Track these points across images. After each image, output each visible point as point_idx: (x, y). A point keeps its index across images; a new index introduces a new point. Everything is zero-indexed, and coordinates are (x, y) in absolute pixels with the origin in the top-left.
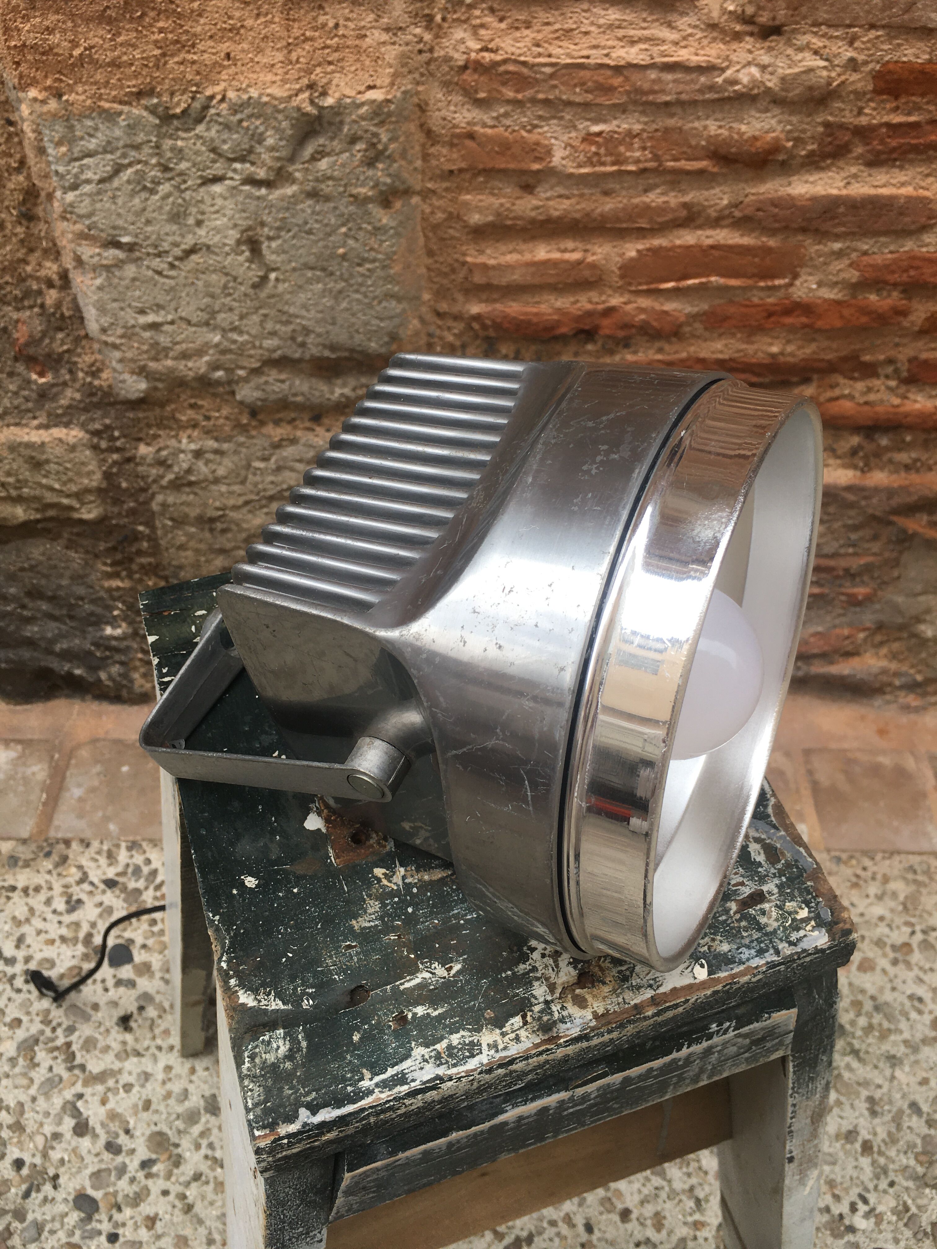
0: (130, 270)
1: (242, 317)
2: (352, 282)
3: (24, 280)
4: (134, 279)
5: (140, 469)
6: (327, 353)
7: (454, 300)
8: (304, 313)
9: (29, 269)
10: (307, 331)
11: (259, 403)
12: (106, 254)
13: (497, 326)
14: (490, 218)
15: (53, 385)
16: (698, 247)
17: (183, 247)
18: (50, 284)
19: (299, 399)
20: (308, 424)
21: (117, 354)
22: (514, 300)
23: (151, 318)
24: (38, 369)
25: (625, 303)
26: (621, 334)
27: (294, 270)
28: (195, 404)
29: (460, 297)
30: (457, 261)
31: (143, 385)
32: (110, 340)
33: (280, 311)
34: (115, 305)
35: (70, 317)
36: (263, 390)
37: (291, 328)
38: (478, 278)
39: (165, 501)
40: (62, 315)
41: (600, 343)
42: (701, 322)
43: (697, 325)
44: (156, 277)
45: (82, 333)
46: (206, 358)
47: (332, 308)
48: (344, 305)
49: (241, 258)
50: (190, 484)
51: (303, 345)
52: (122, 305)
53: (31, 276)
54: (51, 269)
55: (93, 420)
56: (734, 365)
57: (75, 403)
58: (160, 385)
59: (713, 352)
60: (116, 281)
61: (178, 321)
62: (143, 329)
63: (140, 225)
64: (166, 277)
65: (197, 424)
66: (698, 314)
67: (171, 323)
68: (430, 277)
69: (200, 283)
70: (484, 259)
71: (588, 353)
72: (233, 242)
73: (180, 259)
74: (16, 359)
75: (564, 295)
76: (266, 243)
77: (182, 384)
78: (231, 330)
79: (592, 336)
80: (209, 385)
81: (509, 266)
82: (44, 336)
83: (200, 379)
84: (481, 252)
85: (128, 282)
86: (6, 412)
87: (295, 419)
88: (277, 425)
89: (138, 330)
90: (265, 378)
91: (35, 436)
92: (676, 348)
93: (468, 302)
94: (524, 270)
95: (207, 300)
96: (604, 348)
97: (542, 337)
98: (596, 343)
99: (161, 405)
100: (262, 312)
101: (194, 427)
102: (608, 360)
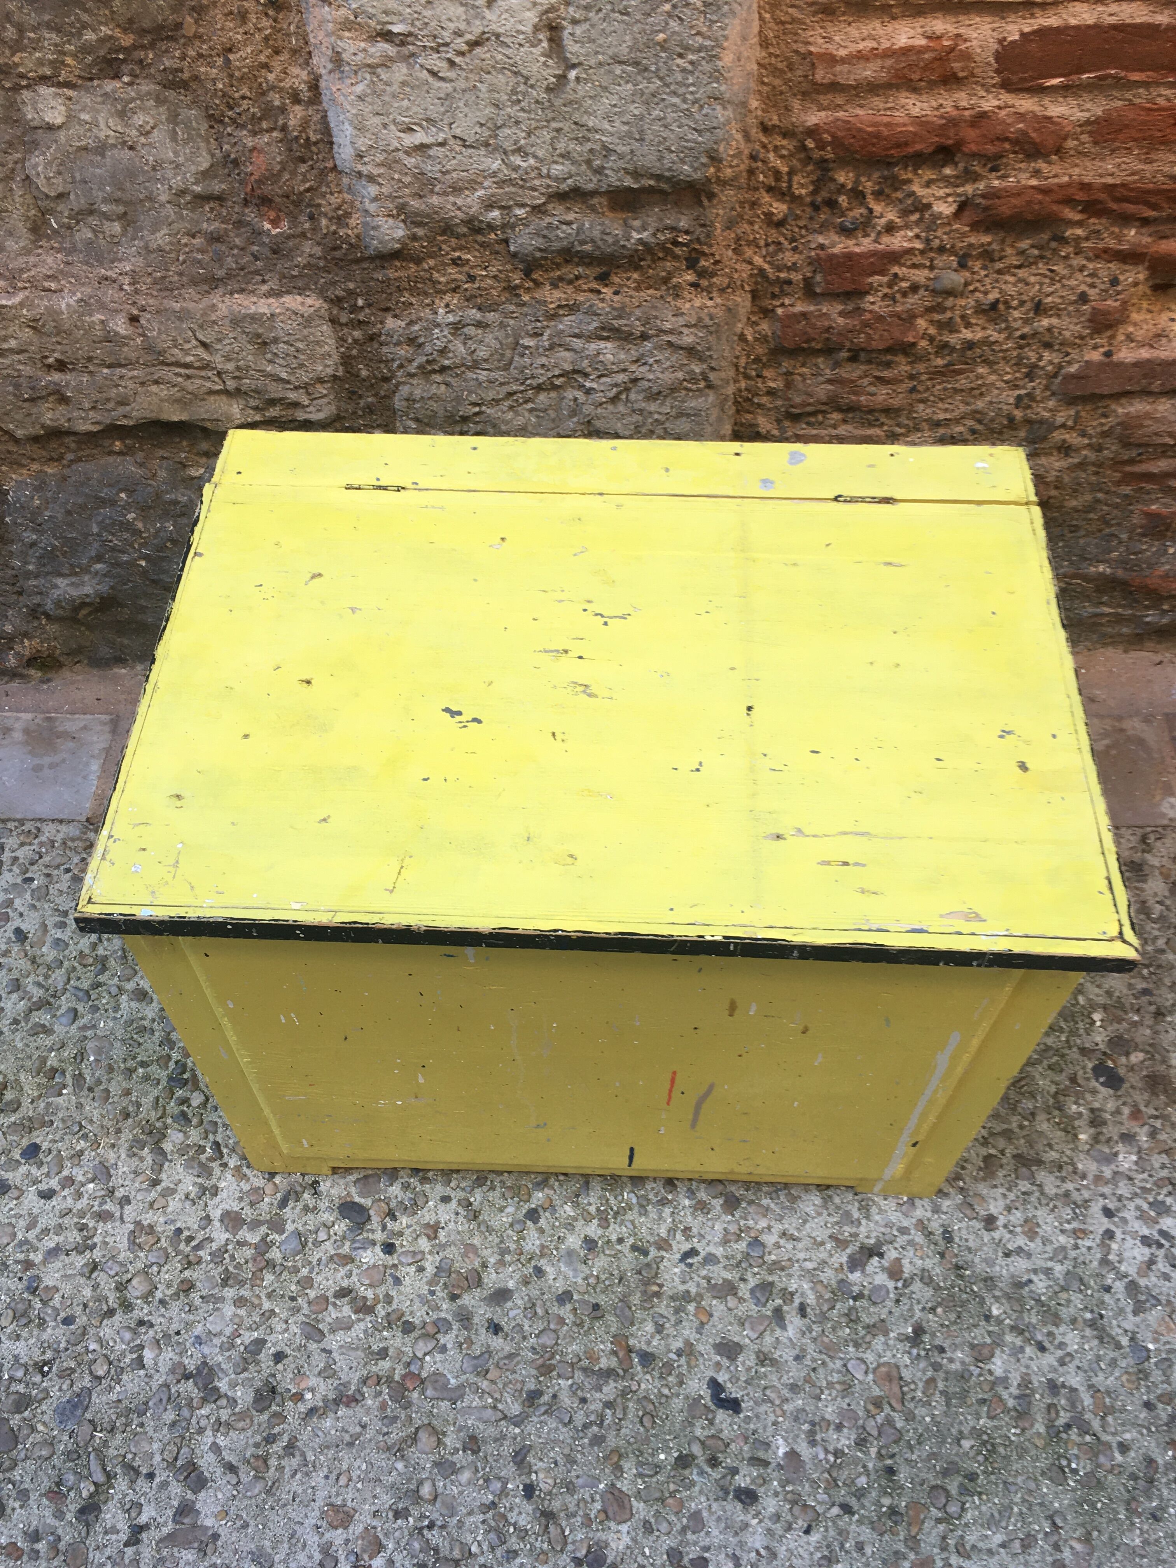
0: (400, 72)
1: (529, 134)
2: (668, 80)
3: (264, 94)
4: (404, 84)
5: (385, 350)
6: (629, 182)
7: (787, 109)
8: (606, 126)
9: (271, 77)
10: (608, 151)
11: (538, 254)
12: (372, 50)
13: (837, 142)
15: (289, 237)
16: (1097, 27)
17: (468, 37)
18: (296, 99)
19: (588, 247)
20: (595, 285)
21: (373, 190)
22: (861, 106)
23: (420, 137)
24: (272, 215)
25: (999, 108)
26: (991, 149)
27: (601, 64)
28: (459, 258)
29: (796, 104)
30: (796, 52)
31: (400, 232)
32: (365, 169)
33: (576, 123)
34: (377, 120)
35: (316, 144)
36: (544, 237)
37: (589, 145)
38: (821, 75)
39: (411, 394)
40: (308, 139)
41: (961, 166)
42: (1090, 133)
43: (1085, 138)
44: (431, 79)
45: (329, 165)
46: (481, 193)
47: (641, 118)
48: (656, 113)
49: (537, 51)
50: (443, 369)
51: (599, 171)
52: (386, 121)
53: (273, 88)
54: (298, 77)
55: (334, 283)
56: (1125, 193)
57: (313, 261)
58: (420, 232)
59: (1101, 176)
60: (381, 86)
61: (452, 142)
62: (407, 153)
63: (419, 8)
64: (442, 79)
65: (459, 287)
66: (1088, 122)
67: (442, 144)
68: (761, 76)
69: (483, 87)
70: (832, 48)
71: (945, 179)
72: (528, 29)
73: (462, 54)
74: (246, 203)
75: (924, 97)
76: (569, 29)
77: (447, 229)
78: (514, 152)
79: (954, 155)
80: (479, 231)
81: (860, 57)
82: (283, 169)
83: (469, 222)
84: (828, 39)
85: (395, 87)
86: (229, 276)
87: (577, 278)
88: (555, 286)
89: (400, 153)
90: (548, 219)
91: (264, 306)
92: (1056, 169)
93: (805, 110)
94: (879, 62)
95: (489, 111)
96: (966, 171)
97: (892, 156)
98: (956, 164)
99: (418, 261)
100: (554, 125)
101: (454, 290)
102: (969, 189)
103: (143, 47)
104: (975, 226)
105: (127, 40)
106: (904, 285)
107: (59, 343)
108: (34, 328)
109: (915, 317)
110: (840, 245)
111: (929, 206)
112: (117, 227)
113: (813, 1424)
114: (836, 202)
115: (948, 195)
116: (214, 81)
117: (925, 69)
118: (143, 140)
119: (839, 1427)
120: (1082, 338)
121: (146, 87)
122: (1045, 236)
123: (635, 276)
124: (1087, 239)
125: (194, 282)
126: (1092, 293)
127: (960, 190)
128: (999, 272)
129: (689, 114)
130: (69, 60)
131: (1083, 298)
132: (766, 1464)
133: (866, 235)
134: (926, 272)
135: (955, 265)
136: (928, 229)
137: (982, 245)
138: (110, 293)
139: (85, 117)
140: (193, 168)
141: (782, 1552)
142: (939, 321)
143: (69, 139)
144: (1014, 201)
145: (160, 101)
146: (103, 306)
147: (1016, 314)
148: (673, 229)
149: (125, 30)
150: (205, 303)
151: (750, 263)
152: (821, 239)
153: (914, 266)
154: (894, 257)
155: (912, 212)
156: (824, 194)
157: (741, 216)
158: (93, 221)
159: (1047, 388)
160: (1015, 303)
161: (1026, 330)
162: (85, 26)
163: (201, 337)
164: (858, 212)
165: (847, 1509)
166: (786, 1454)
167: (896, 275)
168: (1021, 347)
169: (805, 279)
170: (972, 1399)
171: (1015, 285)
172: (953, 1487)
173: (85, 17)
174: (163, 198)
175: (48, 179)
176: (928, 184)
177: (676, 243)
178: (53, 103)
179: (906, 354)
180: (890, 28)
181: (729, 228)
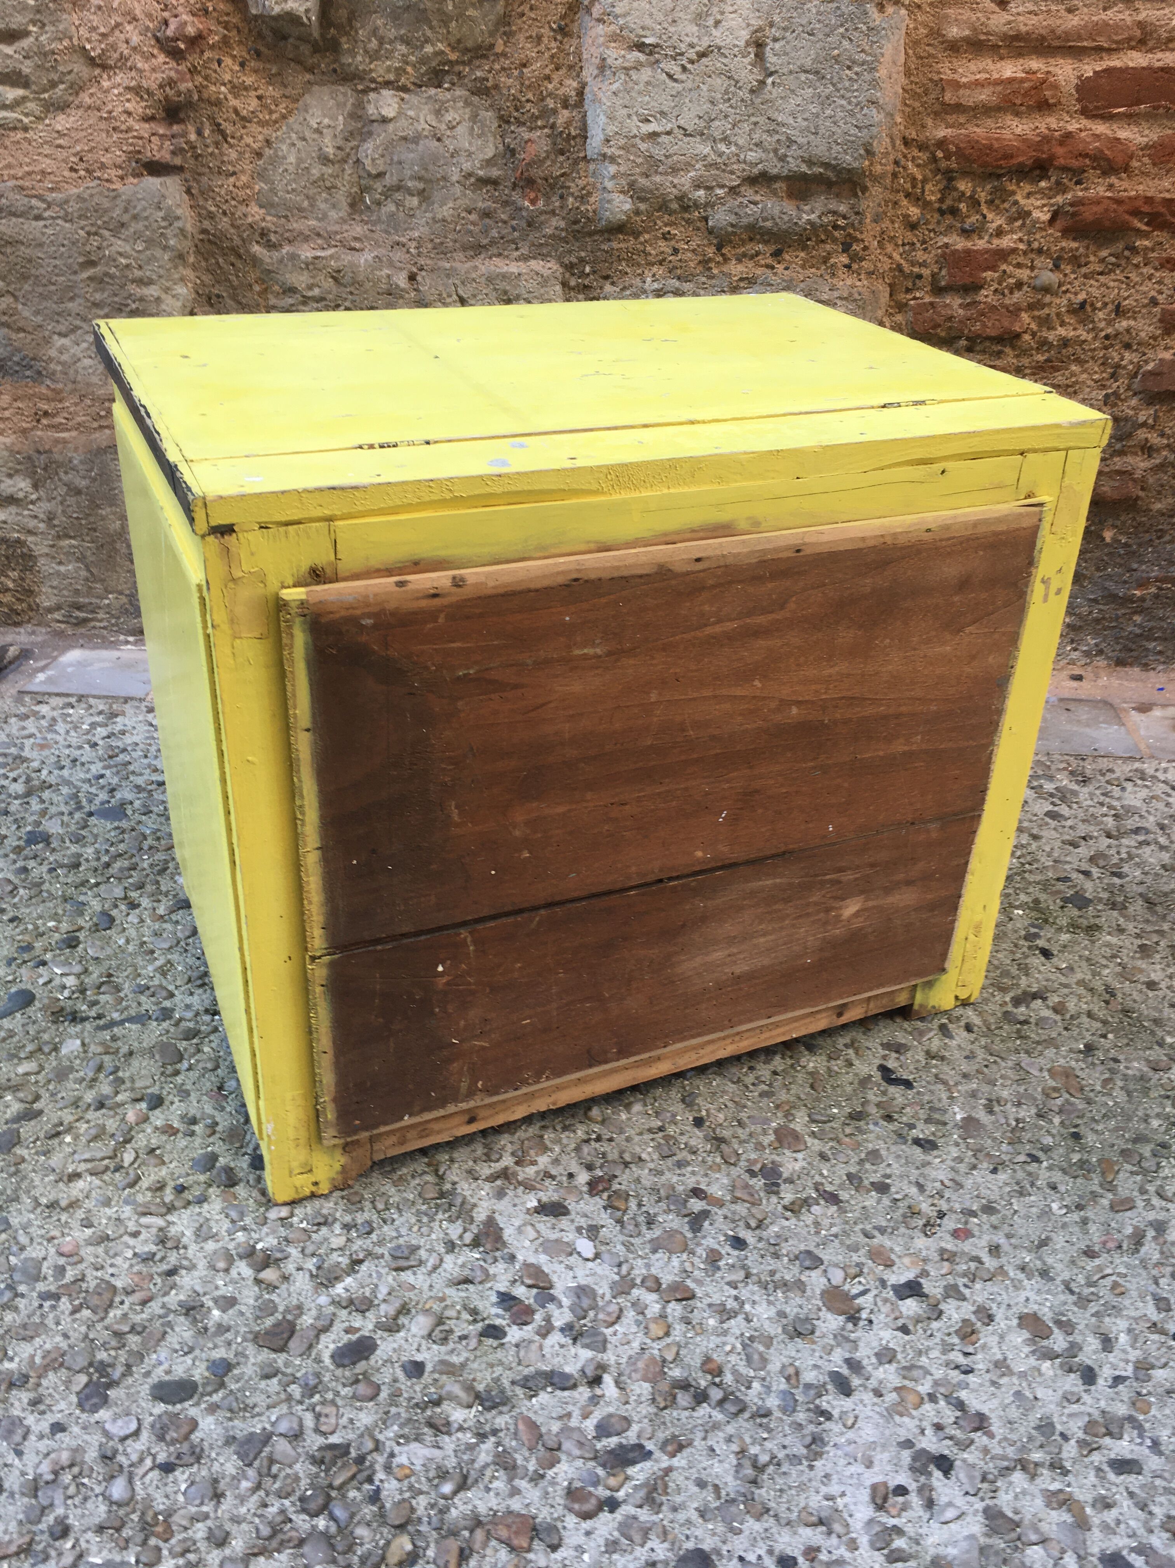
0: (646, 74)
1: (734, 126)
2: (839, 86)
3: (543, 100)
4: (648, 83)
6: (804, 168)
7: (923, 126)
8: (791, 121)
9: (550, 86)
10: (791, 142)
11: (730, 229)
12: (629, 57)
13: (960, 153)
14: (967, 32)
15: (542, 213)
16: (1149, 69)
17: (698, 48)
18: (566, 106)
19: (769, 224)
20: (769, 261)
21: (612, 169)
22: (978, 126)
23: (653, 127)
24: (532, 195)
25: (1081, 130)
26: (1075, 163)
27: (791, 72)
28: (669, 233)
29: (929, 122)
30: (931, 80)
31: (628, 206)
32: (609, 152)
33: (769, 118)
34: (625, 111)
35: (574, 138)
36: (736, 214)
37: (777, 137)
38: (949, 97)
40: (569, 134)
41: (1053, 179)
42: (1150, 155)
43: (1146, 160)
44: (668, 81)
45: (582, 155)
46: (692, 174)
47: (817, 116)
48: (828, 112)
49: (747, 60)
51: (783, 159)
52: (631, 112)
53: (550, 95)
54: (570, 86)
55: (570, 252)
57: (557, 233)
59: (1160, 192)
60: (631, 84)
61: (676, 131)
62: (643, 140)
63: (666, 25)
64: (676, 81)
65: (664, 260)
66: (1147, 147)
67: (668, 133)
68: (904, 99)
69: (704, 88)
70: (956, 76)
71: (1041, 191)
72: (742, 43)
73: (692, 62)
74: (514, 186)
75: (1024, 121)
76: (771, 45)
77: (663, 206)
78: (722, 140)
79: (1047, 170)
80: (686, 209)
81: (978, 84)
82: (548, 157)
83: (680, 198)
84: (954, 71)
85: (641, 86)
86: (493, 243)
87: (758, 254)
88: (739, 261)
89: (637, 140)
90: (740, 199)
91: (514, 268)
92: (1125, 184)
93: (936, 127)
94: (992, 89)
95: (707, 106)
96: (1058, 183)
97: (1001, 167)
98: (1049, 178)
99: (636, 234)
100: (753, 119)
101: (661, 263)
102: (1059, 199)
103: (463, 63)
104: (1066, 232)
105: (453, 57)
106: (1012, 281)
107: (351, 293)
108: (335, 279)
109: (1020, 310)
110: (959, 243)
111: (1029, 213)
112: (415, 201)
113: (990, 1100)
114: (958, 210)
115: (1044, 206)
116: (509, 88)
117: (1025, 95)
118: (448, 133)
119: (1019, 1104)
120: (1154, 338)
121: (459, 92)
122: (1121, 245)
123: (802, 254)
124: (1153, 250)
125: (464, 249)
126: (1161, 298)
127: (1053, 201)
128: (1085, 276)
129: (852, 114)
130: (409, 69)
131: (1154, 302)
132: (945, 1124)
133: (981, 238)
134: (1028, 272)
135: (1051, 266)
136: (1029, 233)
137: (1071, 250)
138: (398, 255)
139: (411, 113)
140: (481, 156)
141: (968, 1183)
142: (1039, 317)
143: (396, 130)
144: (1095, 209)
145: (467, 103)
146: (391, 264)
147: (1101, 315)
148: (834, 213)
149: (453, 49)
150: (469, 265)
151: (890, 257)
152: (946, 240)
153: (1019, 266)
154: (1003, 255)
155: (1016, 220)
156: (949, 202)
157: (885, 213)
158: (398, 196)
159: (1129, 388)
160: (1099, 305)
161: (1109, 330)
162: (427, 41)
163: (461, 292)
164: (973, 219)
165: (1035, 1159)
166: (963, 1119)
167: (1004, 272)
168: (1106, 348)
169: (933, 275)
170: (1154, 1094)
171: (1098, 288)
172: (1146, 1150)
173: (429, 33)
174: (455, 178)
175: (373, 160)
176: (1029, 195)
177: (836, 227)
178: (390, 101)
179: (1013, 348)
180: (999, 65)
181: (876, 221)
